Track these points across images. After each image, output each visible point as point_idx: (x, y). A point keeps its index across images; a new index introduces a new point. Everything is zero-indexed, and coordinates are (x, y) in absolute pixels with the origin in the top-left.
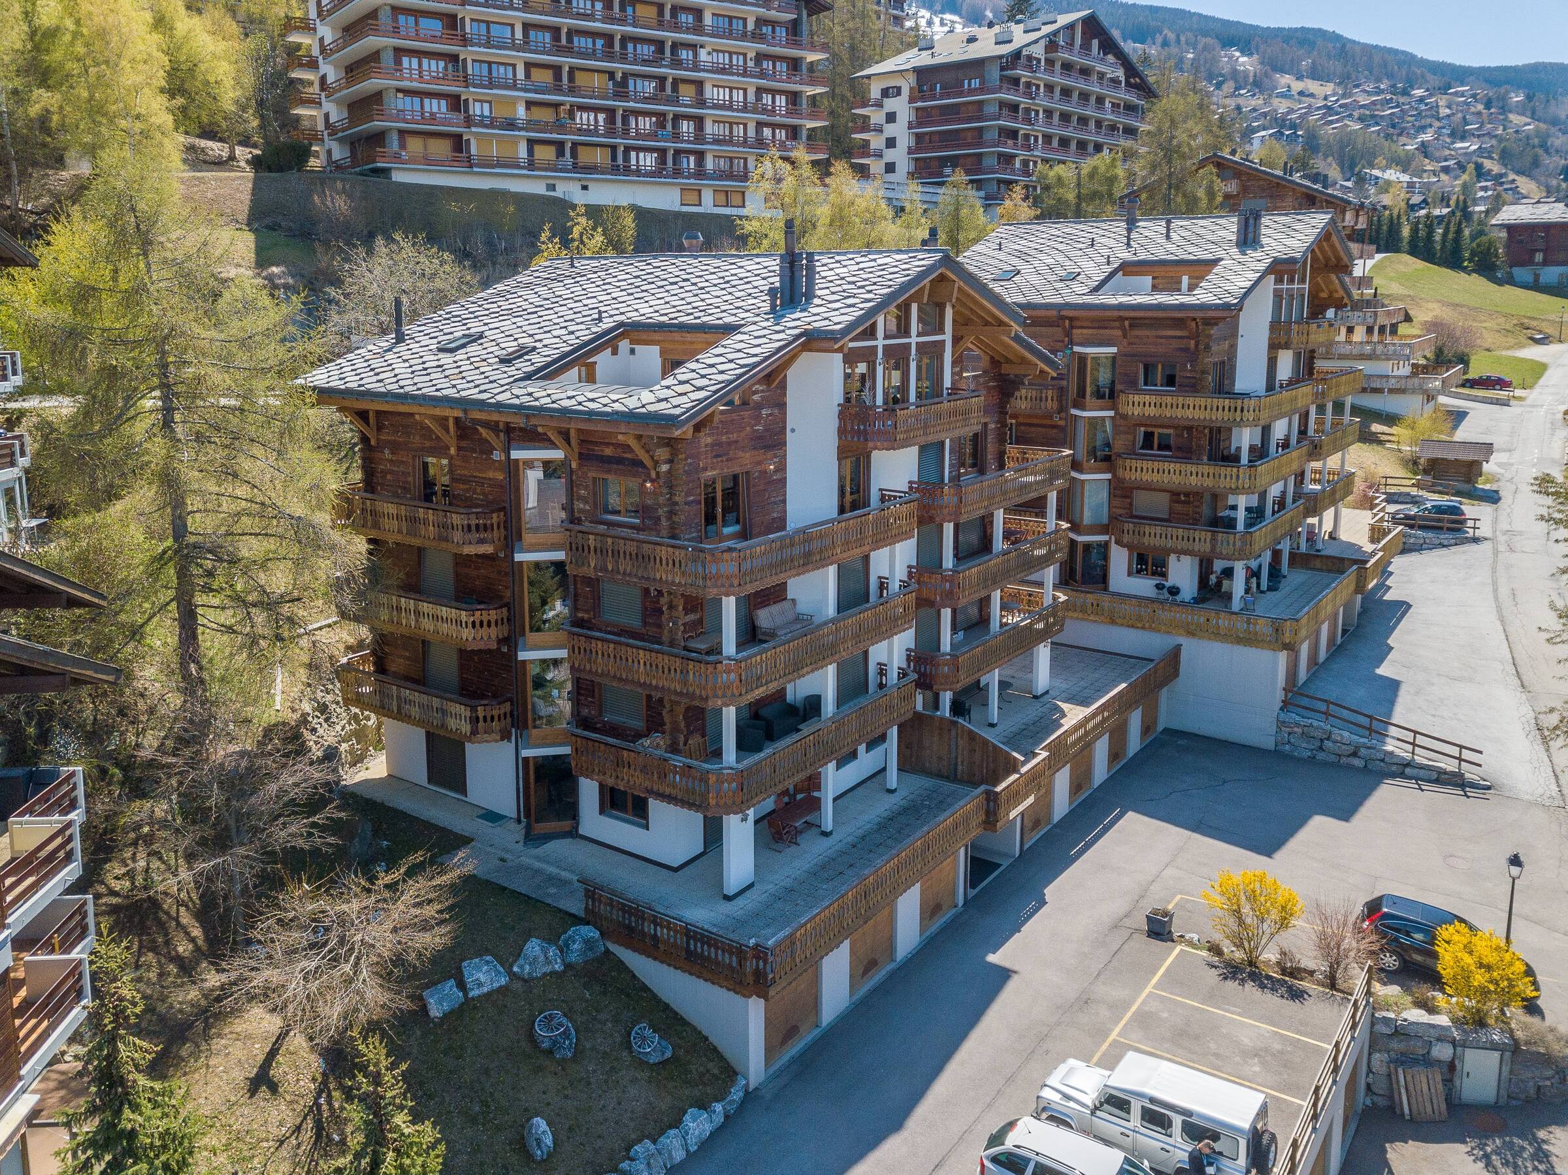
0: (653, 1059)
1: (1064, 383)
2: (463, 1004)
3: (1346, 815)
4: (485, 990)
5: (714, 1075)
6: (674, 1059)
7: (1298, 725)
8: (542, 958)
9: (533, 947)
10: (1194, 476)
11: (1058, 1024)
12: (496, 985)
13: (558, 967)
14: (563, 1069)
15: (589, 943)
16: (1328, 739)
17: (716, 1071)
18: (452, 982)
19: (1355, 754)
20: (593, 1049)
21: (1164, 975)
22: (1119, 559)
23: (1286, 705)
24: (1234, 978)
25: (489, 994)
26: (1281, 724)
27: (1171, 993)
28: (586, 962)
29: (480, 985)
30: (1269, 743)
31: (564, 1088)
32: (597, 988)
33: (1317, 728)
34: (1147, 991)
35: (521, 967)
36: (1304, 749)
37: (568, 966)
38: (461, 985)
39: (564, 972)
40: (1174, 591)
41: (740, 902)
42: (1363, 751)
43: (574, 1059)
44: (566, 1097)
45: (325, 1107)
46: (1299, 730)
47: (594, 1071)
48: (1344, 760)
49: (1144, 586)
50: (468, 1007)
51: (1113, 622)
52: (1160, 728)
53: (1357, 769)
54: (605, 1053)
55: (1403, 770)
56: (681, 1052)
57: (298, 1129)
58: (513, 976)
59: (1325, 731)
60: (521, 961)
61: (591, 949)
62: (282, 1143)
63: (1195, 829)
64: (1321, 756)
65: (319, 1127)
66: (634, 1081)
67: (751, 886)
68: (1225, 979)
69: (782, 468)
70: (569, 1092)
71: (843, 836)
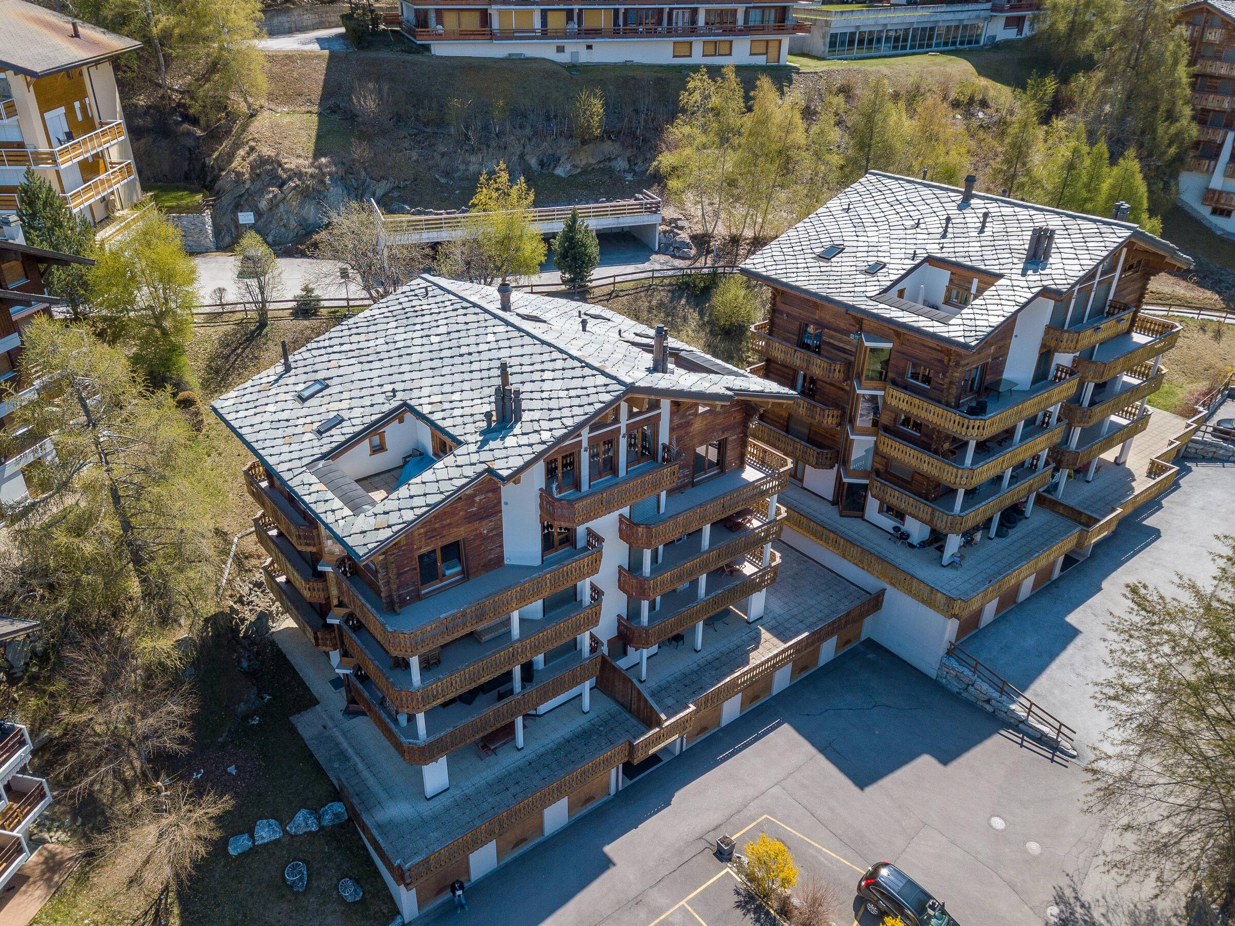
0: (349, 900)
1: (852, 358)
2: (251, 849)
3: (944, 761)
4: (266, 841)
5: (384, 913)
6: (363, 901)
7: (954, 670)
8: (303, 824)
9: (300, 817)
11: (609, 916)
12: (273, 838)
13: (314, 828)
14: (296, 899)
15: (337, 815)
16: (972, 685)
17: (386, 911)
18: (246, 836)
19: (988, 701)
20: (318, 887)
21: (701, 893)
23: (949, 653)
24: (744, 907)
25: (268, 843)
26: (942, 665)
27: (695, 910)
28: (333, 826)
29: (263, 838)
30: (933, 674)
31: (292, 911)
32: (334, 844)
33: (967, 676)
34: (683, 902)
35: (291, 828)
36: (955, 687)
37: (322, 828)
38: (252, 837)
39: (317, 832)
40: (906, 535)
41: (432, 803)
42: (993, 702)
43: (304, 893)
44: (291, 918)
45: (163, 901)
46: (954, 673)
47: (313, 902)
48: (980, 703)
49: (888, 523)
50: (253, 851)
51: (844, 557)
52: (863, 637)
53: (987, 713)
54: (324, 890)
55: (1018, 726)
56: (368, 896)
57: (146, 913)
58: (285, 832)
59: (971, 680)
60: (291, 825)
61: (338, 818)
62: (135, 921)
63: (822, 750)
64: (964, 694)
65: (157, 914)
66: (335, 912)
67: (448, 789)
68: (738, 906)
70: (293, 915)
71: (530, 753)
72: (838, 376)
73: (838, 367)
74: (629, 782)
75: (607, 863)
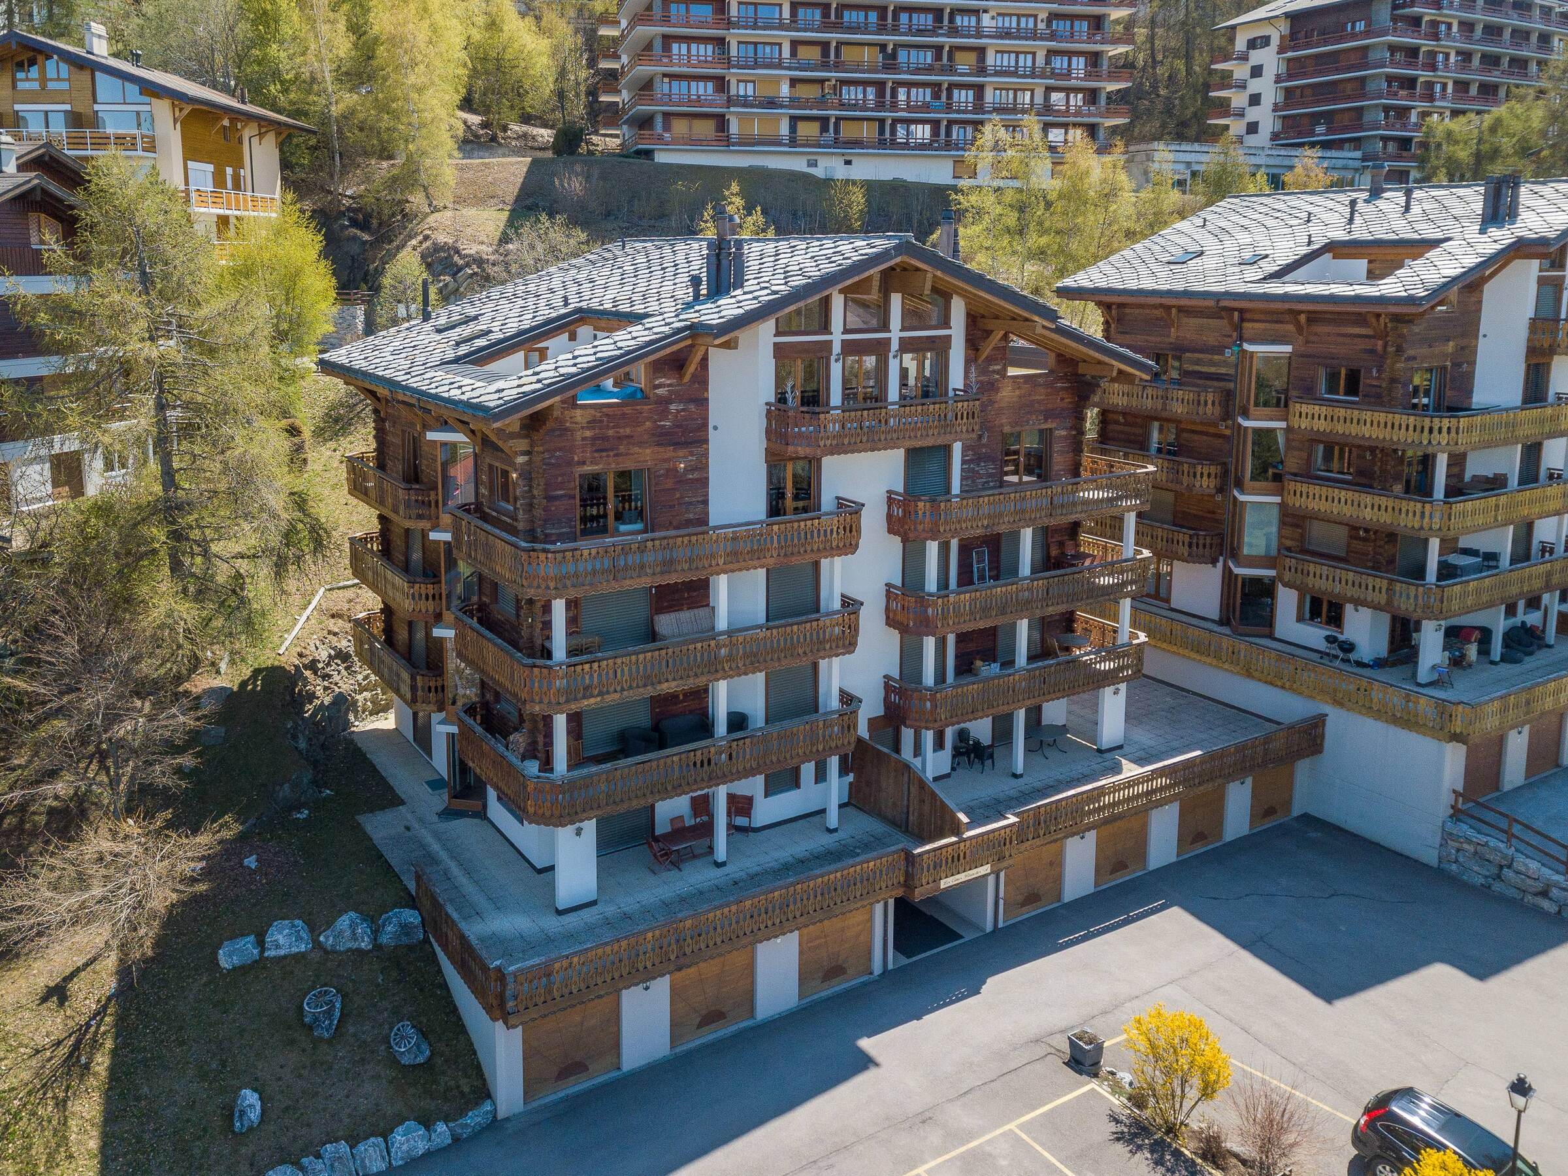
0: (405, 1060)
1: (1231, 385)
2: (256, 961)
3: (1482, 969)
4: (282, 952)
5: (462, 1094)
6: (428, 1066)
7: (1469, 842)
8: (348, 933)
9: (344, 922)
10: (1369, 509)
11: (871, 1137)
12: (295, 950)
13: (365, 944)
14: (314, 1048)
15: (405, 928)
16: (1510, 866)
17: (466, 1089)
18: (252, 938)
19: (1544, 894)
20: (355, 1035)
21: (1042, 1115)
22: (1287, 601)
23: (1457, 814)
24: (1130, 1142)
25: (285, 957)
26: (1447, 836)
27: (1035, 1139)
28: (396, 947)
29: (278, 947)
30: (1430, 857)
31: (304, 1067)
32: (394, 974)
33: (1496, 849)
34: (1012, 1126)
35: (327, 938)
36: (1477, 874)
37: (377, 947)
38: (261, 943)
39: (370, 951)
40: (1348, 647)
41: (568, 919)
42: (1555, 892)
43: (329, 1042)
44: (300, 1076)
45: (93, 1029)
46: (1471, 848)
47: (343, 1058)
48: (1529, 898)
49: (1314, 635)
50: (261, 963)
51: (1249, 675)
52: (1296, 811)
53: (1545, 914)
54: (365, 1042)
56: (439, 1061)
57: (59, 1043)
58: (317, 945)
59: (1505, 856)
60: (328, 932)
61: (407, 934)
62: (38, 1052)
63: (1244, 946)
64: (1497, 887)
65: (76, 1047)
66: (376, 1077)
67: (593, 903)
68: (1118, 1139)
69: (702, 466)
70: (305, 1073)
71: (734, 870)
72: (1212, 410)
73: (1210, 398)
74: (905, 961)
75: (865, 1062)
